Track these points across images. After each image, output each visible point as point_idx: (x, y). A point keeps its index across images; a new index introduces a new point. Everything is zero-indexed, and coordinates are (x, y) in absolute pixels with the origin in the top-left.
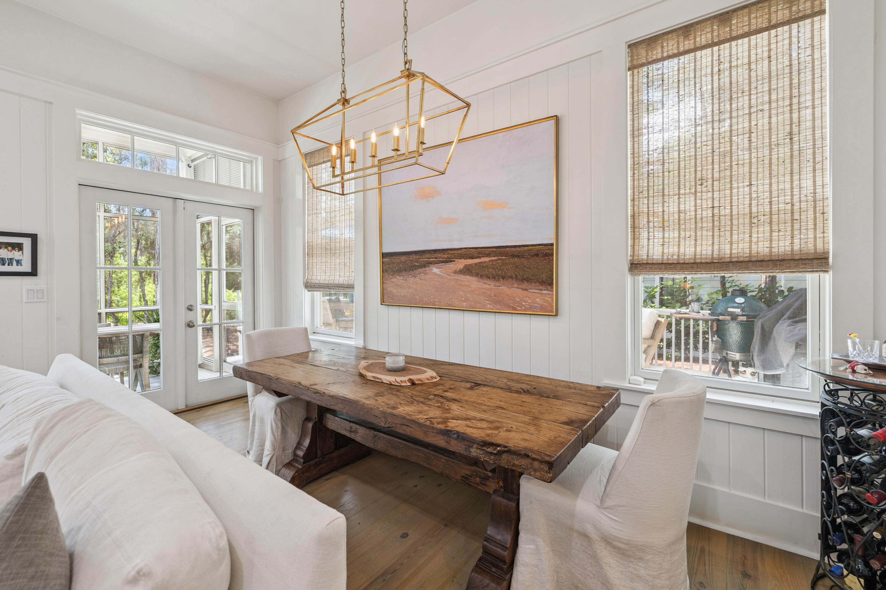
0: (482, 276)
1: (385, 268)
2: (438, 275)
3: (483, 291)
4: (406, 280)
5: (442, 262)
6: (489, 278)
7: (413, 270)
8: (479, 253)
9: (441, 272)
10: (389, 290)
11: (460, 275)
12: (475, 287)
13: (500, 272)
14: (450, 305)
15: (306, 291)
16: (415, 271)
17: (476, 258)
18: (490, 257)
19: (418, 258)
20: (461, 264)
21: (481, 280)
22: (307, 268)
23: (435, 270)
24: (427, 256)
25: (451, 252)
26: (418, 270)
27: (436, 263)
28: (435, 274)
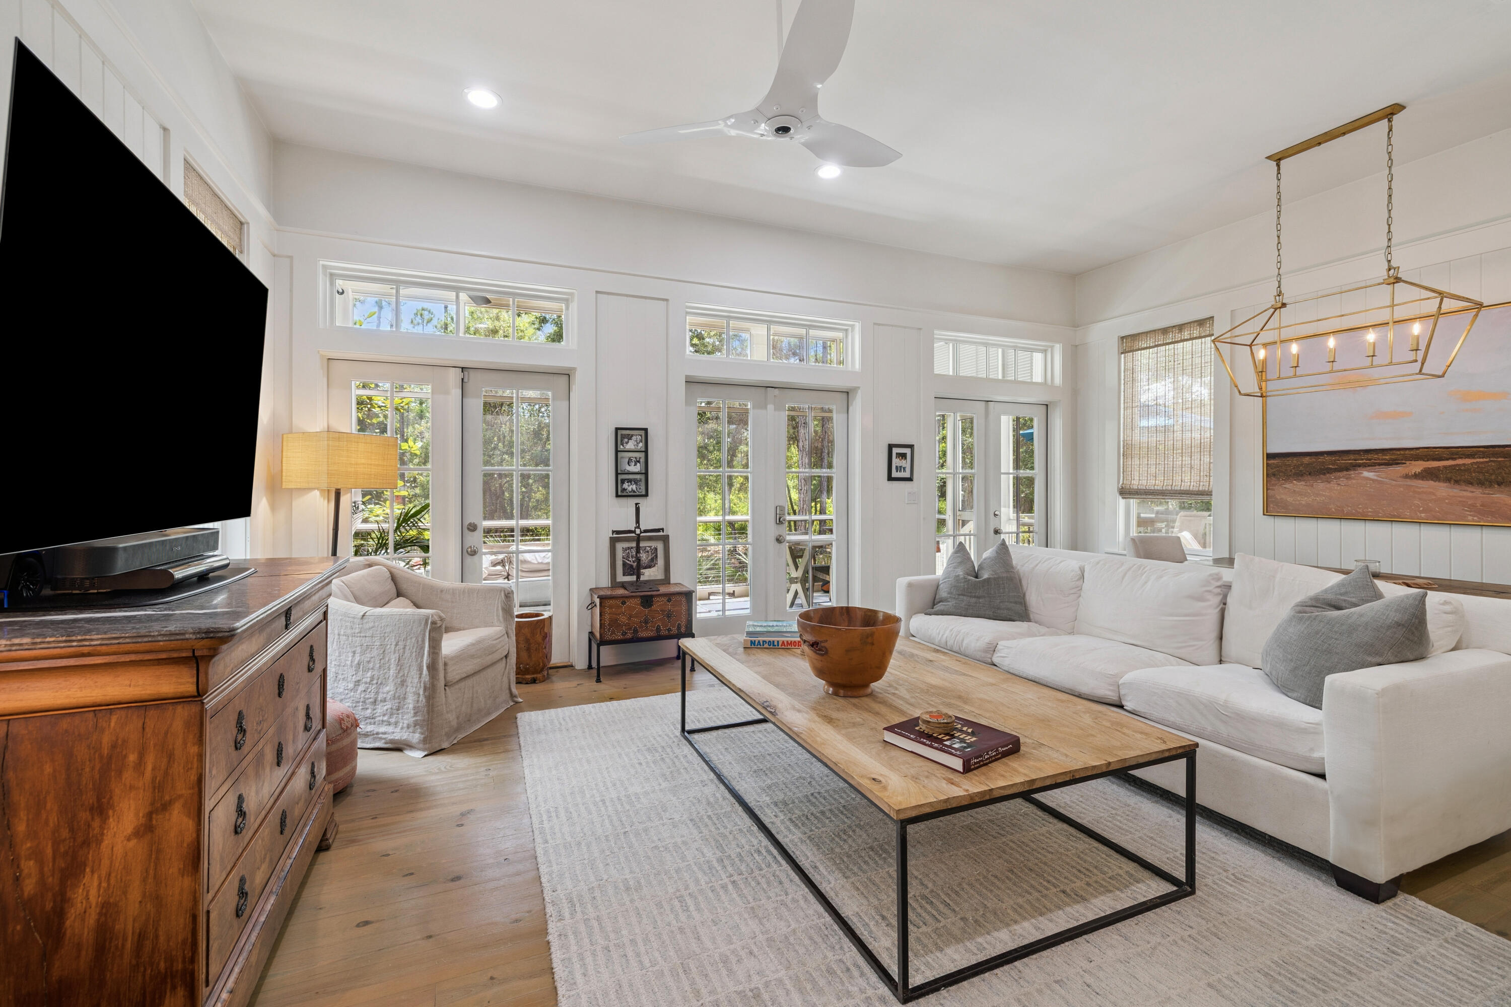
0: (1457, 482)
1: (1271, 471)
2: (1373, 480)
3: (1461, 499)
4: (1312, 486)
5: (1380, 464)
6: (1471, 484)
7: (1324, 474)
8: (1453, 454)
9: (1378, 476)
10: (1278, 497)
11: (1415, 480)
12: (1444, 494)
13: (1493, 477)
14: (1394, 516)
15: (1120, 497)
16: (1328, 475)
17: (1447, 459)
18: (1474, 458)
19: (1335, 460)
20: (1418, 467)
21: (1458, 486)
22: (1123, 470)
23: (1366, 474)
24: (1352, 457)
25: (1398, 453)
26: (1334, 474)
27: (1369, 466)
28: (1367, 479)
